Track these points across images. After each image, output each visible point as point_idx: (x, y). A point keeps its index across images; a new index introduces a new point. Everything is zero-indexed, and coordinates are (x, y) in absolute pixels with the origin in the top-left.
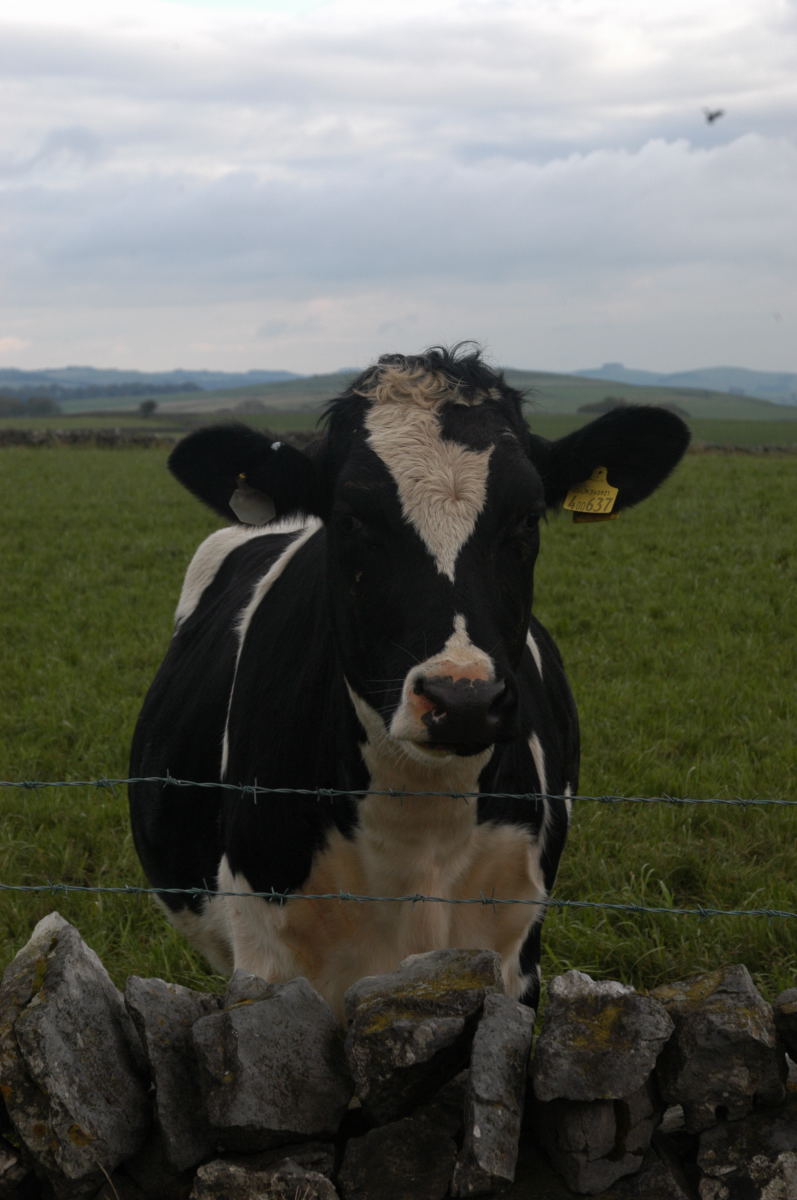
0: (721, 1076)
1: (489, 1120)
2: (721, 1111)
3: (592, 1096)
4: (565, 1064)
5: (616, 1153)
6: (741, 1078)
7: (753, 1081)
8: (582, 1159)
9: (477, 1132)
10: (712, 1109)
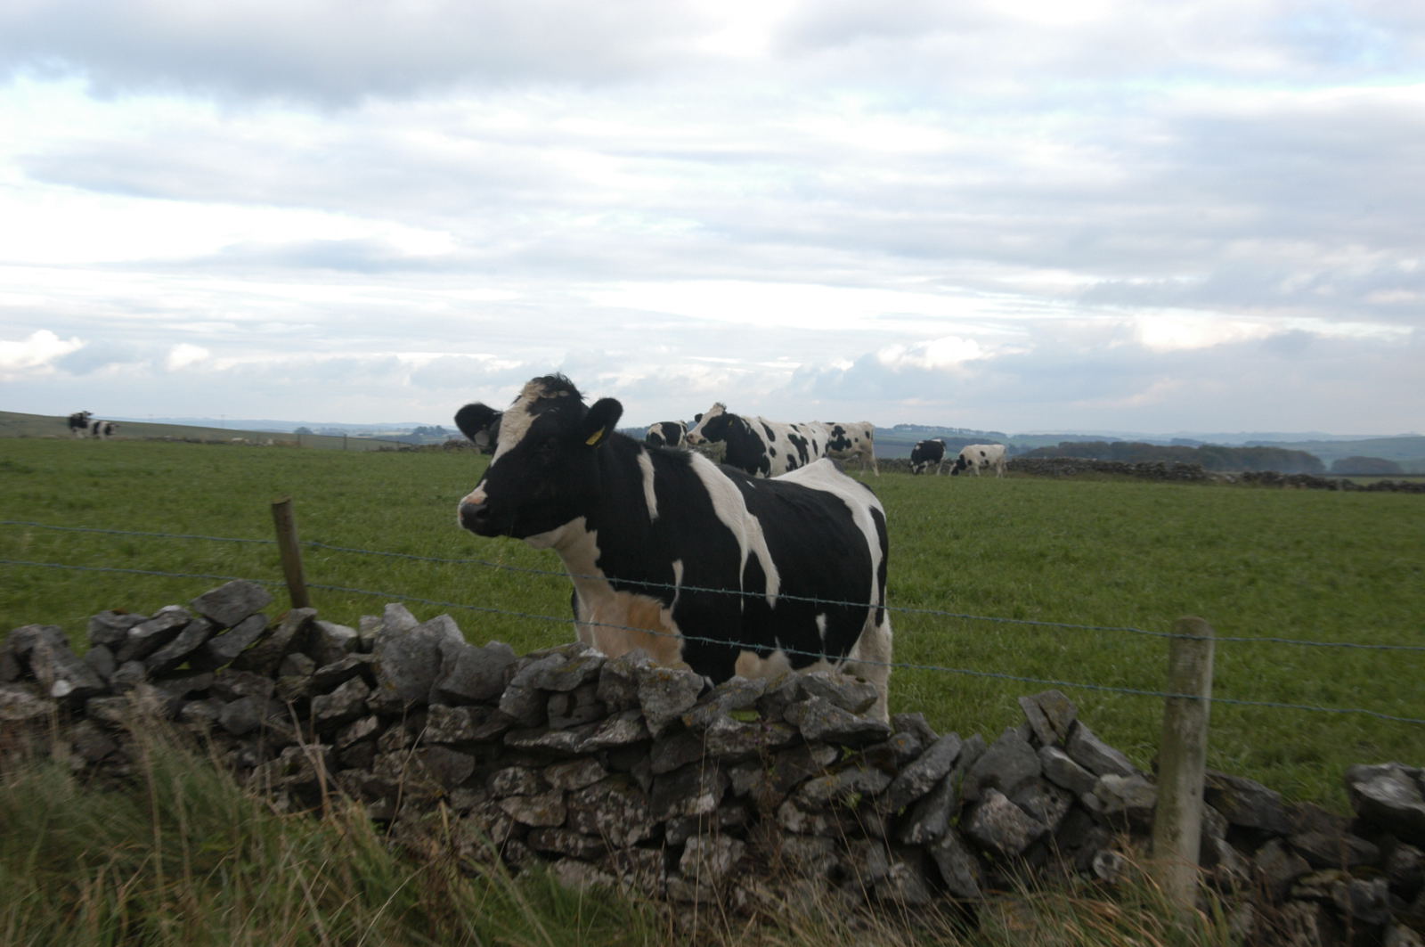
0: (611, 689)
1: (512, 693)
2: (617, 705)
3: (552, 688)
4: (545, 675)
5: (568, 714)
6: (620, 691)
7: (625, 693)
8: (550, 714)
9: (504, 696)
10: (611, 703)
